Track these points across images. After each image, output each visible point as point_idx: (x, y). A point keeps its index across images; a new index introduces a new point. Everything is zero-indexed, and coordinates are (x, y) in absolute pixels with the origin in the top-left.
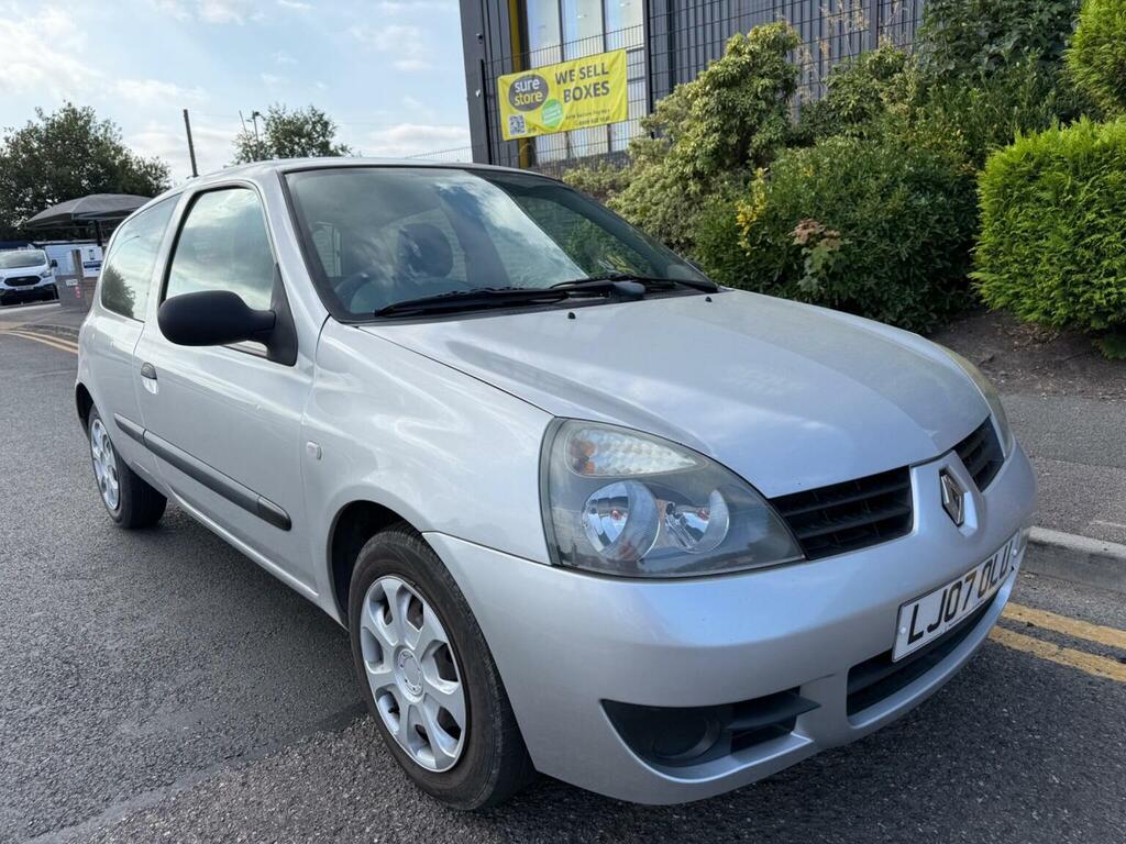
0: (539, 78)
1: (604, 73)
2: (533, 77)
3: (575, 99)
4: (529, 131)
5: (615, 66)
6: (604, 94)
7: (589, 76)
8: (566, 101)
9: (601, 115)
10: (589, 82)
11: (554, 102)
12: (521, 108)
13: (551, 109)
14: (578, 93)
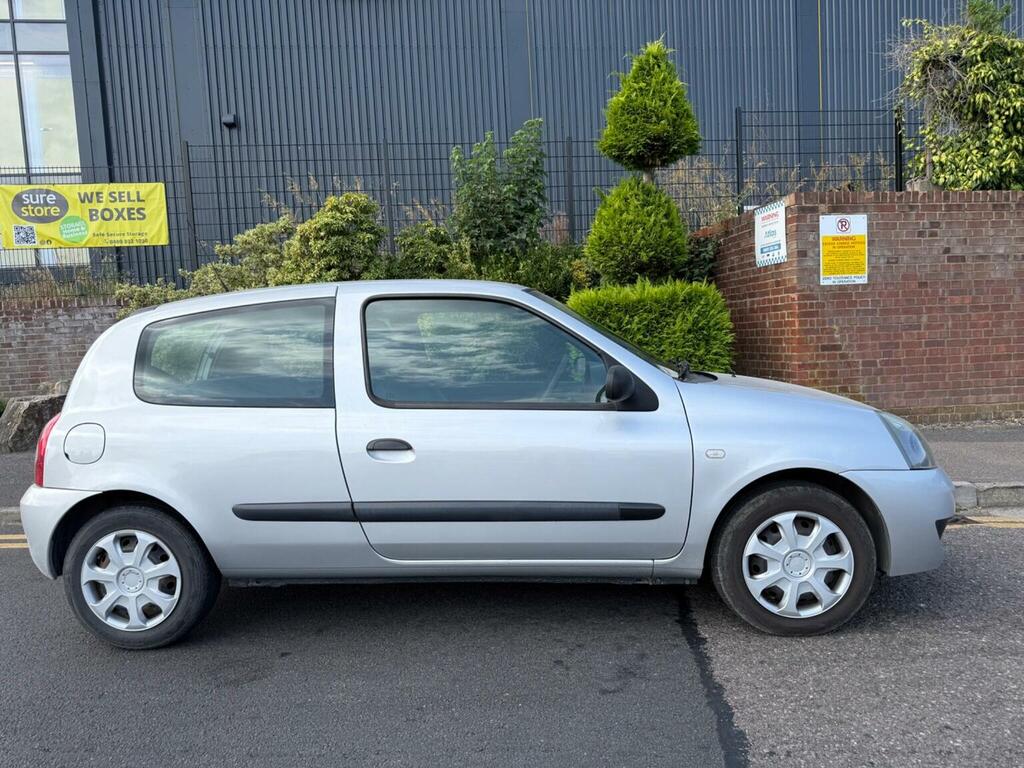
0: (55, 193)
1: (139, 200)
2: (48, 192)
3: (104, 218)
4: (42, 243)
5: (151, 197)
6: (139, 219)
7: (121, 201)
8: (91, 219)
9: (138, 237)
10: (119, 205)
11: (76, 219)
12: (28, 219)
13: (72, 225)
14: (107, 215)
